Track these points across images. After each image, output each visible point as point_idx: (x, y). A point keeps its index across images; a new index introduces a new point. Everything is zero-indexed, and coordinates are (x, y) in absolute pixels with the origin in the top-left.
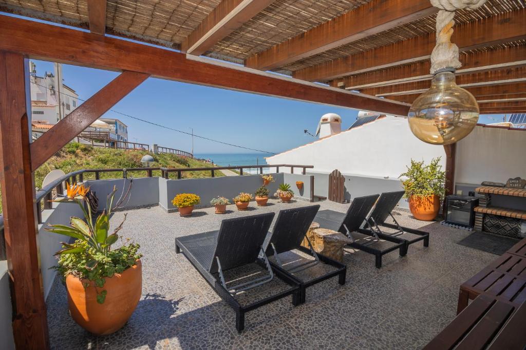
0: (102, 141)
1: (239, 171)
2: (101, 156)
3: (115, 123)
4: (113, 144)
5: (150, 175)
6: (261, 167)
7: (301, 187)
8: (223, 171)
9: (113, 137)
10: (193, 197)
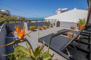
0: (5, 15)
1: (36, 21)
2: (6, 18)
3: (7, 11)
4: (8, 15)
5: (22, 22)
6: (42, 20)
7: (54, 24)
8: (32, 21)
9: (7, 14)
10: (34, 27)
